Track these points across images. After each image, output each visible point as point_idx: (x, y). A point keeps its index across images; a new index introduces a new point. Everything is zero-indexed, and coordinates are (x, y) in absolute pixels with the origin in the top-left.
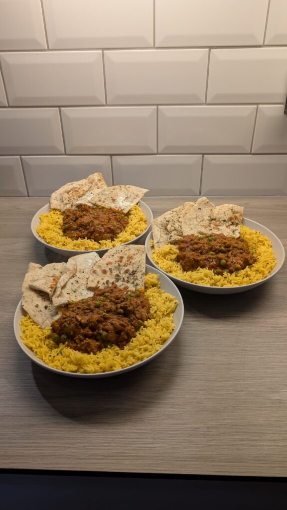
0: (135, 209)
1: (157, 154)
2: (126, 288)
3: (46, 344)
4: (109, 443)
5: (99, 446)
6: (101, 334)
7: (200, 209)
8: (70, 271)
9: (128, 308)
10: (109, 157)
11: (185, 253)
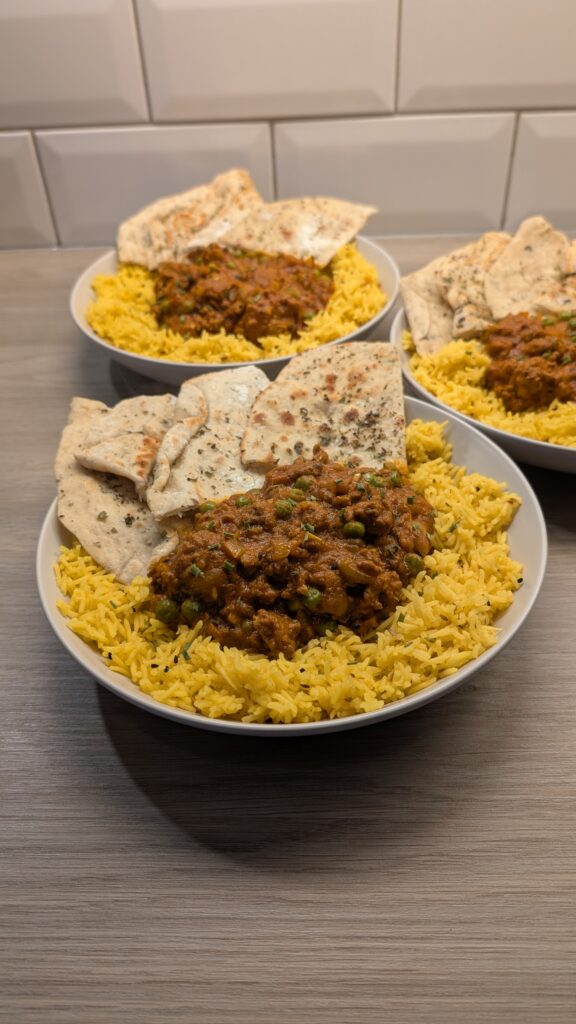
0: (348, 256)
1: (396, 112)
2: (353, 463)
3: (136, 627)
4: (359, 938)
5: (330, 949)
6: (302, 597)
7: (528, 248)
8: (189, 416)
9: (380, 519)
10: (265, 126)
11: (508, 363)
